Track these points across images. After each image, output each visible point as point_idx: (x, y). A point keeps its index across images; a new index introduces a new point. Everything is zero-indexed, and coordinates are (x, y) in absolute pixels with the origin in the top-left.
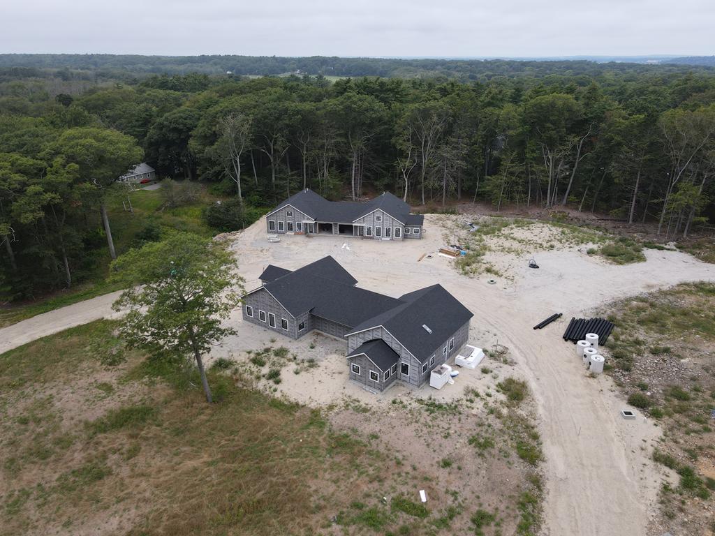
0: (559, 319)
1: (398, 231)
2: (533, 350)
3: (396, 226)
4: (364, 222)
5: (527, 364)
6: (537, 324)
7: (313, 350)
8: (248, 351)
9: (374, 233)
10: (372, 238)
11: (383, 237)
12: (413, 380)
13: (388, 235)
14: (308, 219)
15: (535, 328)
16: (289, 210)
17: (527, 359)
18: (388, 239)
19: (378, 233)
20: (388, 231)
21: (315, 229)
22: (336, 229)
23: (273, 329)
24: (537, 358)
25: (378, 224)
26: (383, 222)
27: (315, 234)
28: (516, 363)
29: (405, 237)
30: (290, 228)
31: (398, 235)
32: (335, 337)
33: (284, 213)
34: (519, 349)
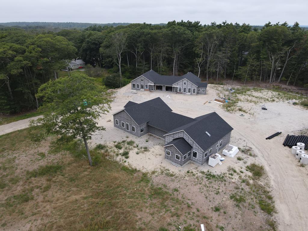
0: (280, 135)
1: (194, 90)
2: (266, 150)
3: (193, 87)
4: (178, 85)
5: (263, 157)
6: (267, 137)
7: (147, 143)
8: (114, 141)
9: (182, 91)
10: (181, 93)
11: (187, 93)
12: (199, 161)
13: (189, 92)
14: (151, 83)
15: (266, 139)
16: (142, 78)
17: (262, 154)
18: (189, 94)
19: (185, 91)
20: (189, 89)
21: (154, 88)
22: (164, 88)
23: (128, 131)
24: (268, 154)
25: (185, 86)
26: (187, 85)
27: (154, 91)
28: (257, 156)
29: (198, 93)
30: (142, 87)
31: (194, 92)
32: (159, 137)
33: (139, 80)
34: (258, 149)
